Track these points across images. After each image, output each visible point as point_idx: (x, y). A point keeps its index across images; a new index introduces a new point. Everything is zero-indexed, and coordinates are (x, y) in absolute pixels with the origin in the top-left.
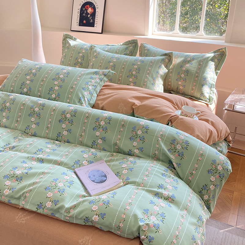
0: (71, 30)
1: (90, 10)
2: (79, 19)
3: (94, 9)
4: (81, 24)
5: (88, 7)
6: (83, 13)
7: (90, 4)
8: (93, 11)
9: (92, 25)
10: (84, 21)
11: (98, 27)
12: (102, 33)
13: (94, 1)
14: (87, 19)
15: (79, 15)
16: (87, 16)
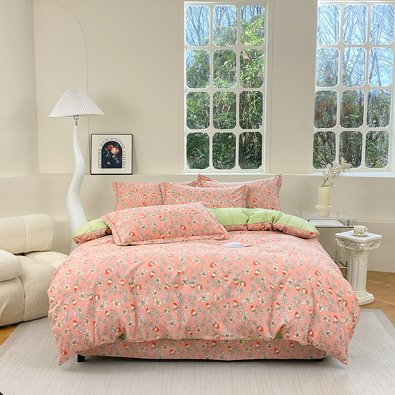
0: (92, 174)
1: (114, 150)
2: (101, 161)
3: (120, 148)
4: (104, 165)
5: (111, 147)
6: (106, 154)
7: (115, 144)
8: (118, 151)
9: (120, 166)
10: (108, 163)
11: (127, 167)
12: (132, 174)
13: (118, 141)
14: (111, 160)
15: (100, 156)
16: (112, 156)
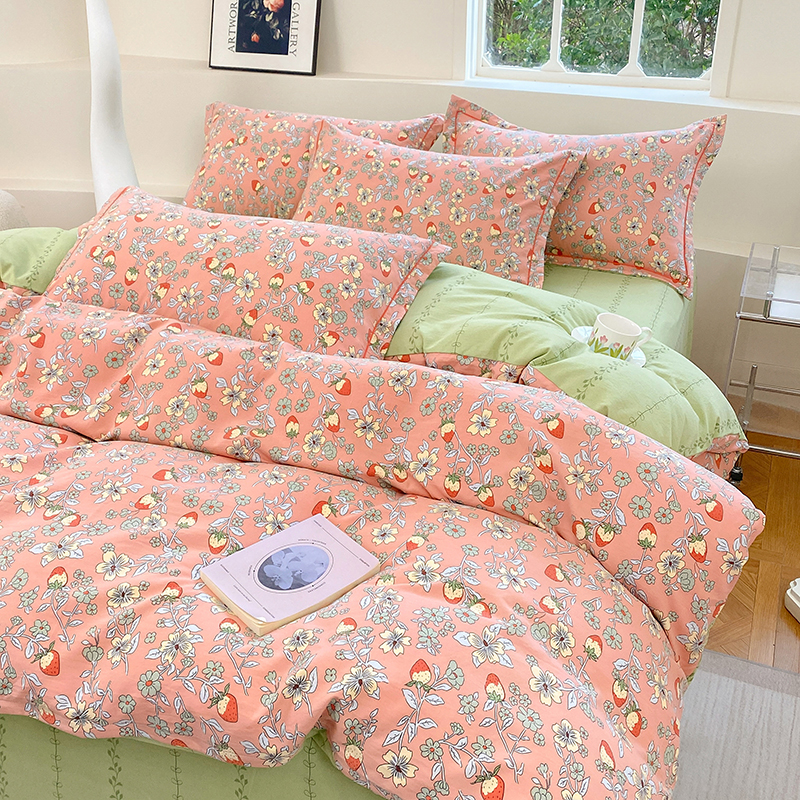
0: (210, 66)
1: (271, 0)
8: (281, 1)
16: (264, 18)
